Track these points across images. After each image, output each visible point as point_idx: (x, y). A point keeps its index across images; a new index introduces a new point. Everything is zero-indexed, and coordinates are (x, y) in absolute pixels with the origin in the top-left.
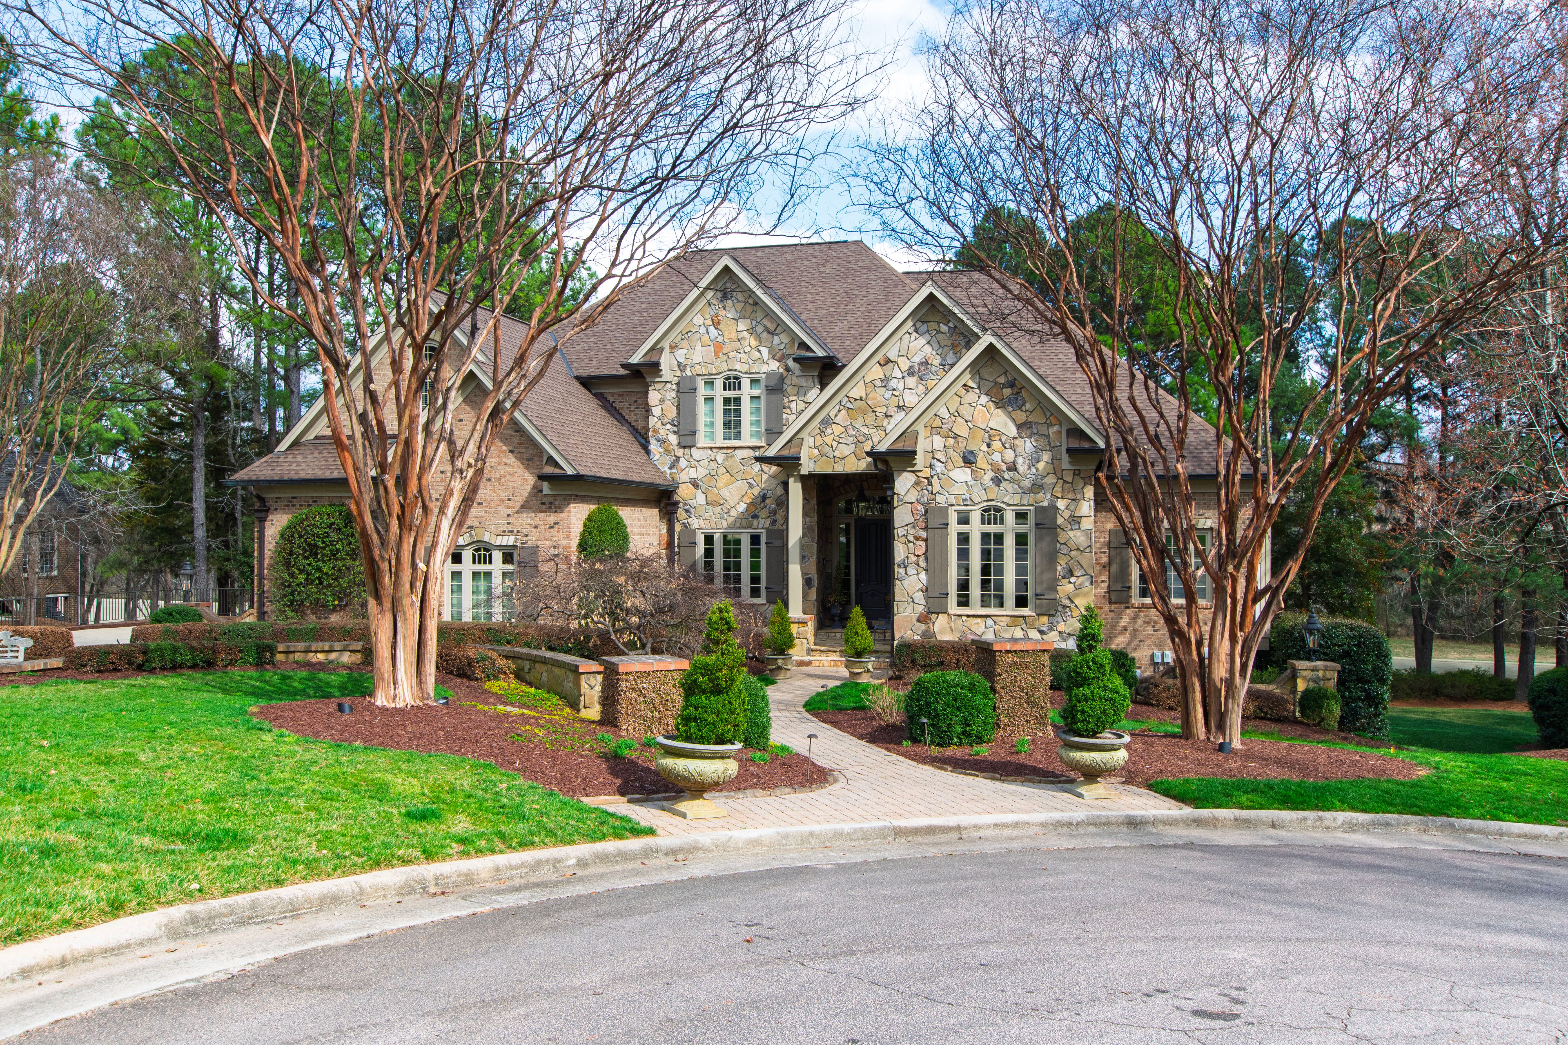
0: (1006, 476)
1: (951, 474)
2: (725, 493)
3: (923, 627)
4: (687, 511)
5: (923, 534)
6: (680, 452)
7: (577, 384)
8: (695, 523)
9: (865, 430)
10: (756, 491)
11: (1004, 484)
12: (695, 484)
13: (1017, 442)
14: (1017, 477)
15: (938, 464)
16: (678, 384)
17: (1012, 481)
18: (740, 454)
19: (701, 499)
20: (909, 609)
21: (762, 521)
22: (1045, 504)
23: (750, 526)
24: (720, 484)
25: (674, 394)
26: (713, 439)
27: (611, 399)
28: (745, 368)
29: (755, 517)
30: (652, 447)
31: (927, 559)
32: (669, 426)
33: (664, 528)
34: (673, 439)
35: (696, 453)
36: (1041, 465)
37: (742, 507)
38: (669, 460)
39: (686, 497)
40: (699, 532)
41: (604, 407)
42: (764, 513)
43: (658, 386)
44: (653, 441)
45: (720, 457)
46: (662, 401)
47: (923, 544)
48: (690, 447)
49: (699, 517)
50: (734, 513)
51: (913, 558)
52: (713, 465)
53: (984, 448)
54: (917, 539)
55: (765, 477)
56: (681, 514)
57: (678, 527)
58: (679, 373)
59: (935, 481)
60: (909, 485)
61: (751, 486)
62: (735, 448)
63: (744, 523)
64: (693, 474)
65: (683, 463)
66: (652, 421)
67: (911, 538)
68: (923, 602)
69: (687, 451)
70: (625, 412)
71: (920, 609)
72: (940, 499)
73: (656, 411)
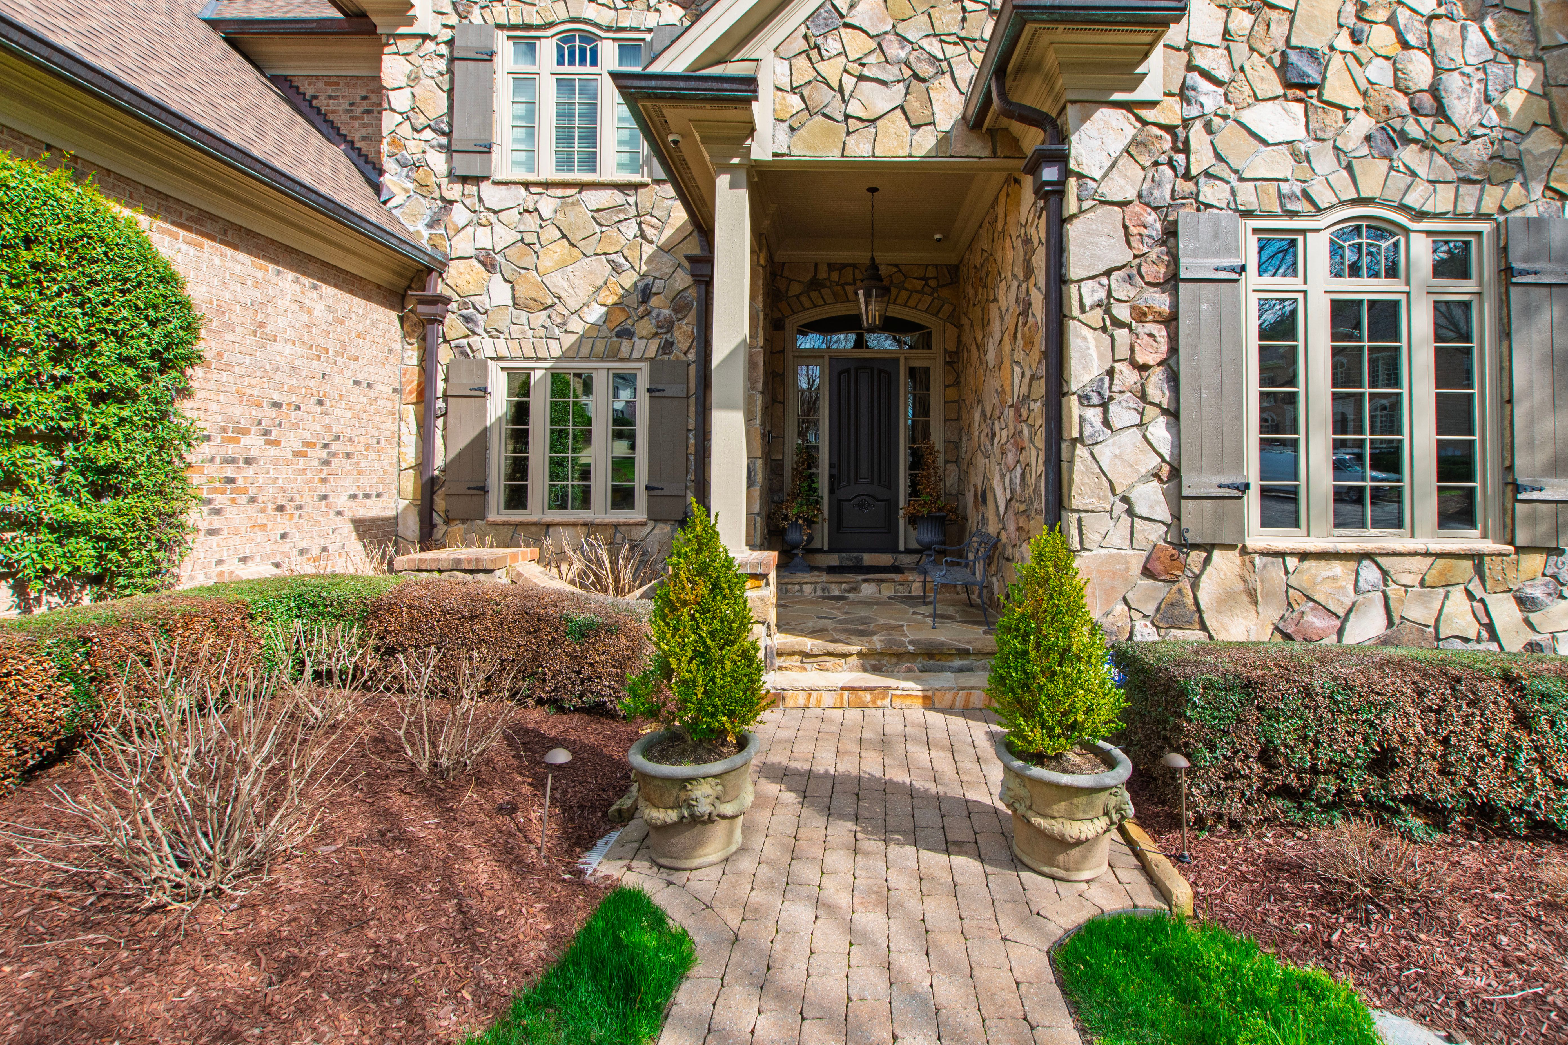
0: (1413, 130)
1: (1246, 117)
2: (558, 282)
3: (1160, 590)
4: (467, 319)
5: (1161, 301)
6: (454, 191)
7: (220, 46)
8: (486, 346)
9: (934, 47)
10: (629, 279)
11: (1408, 155)
12: (488, 261)
13: (1439, 28)
14: (1444, 132)
15: (1204, 85)
16: (450, 43)
17: (1428, 145)
18: (595, 199)
19: (501, 294)
20: (1119, 534)
21: (640, 344)
22: (1531, 212)
23: (613, 355)
24: (546, 263)
25: (441, 65)
26: (531, 170)
27: (310, 91)
28: (605, 17)
29: (625, 333)
30: (386, 179)
31: (1174, 379)
32: (428, 134)
33: (412, 356)
34: (438, 162)
35: (491, 194)
36: (1514, 101)
37: (595, 313)
38: (427, 208)
39: (466, 288)
40: (494, 367)
41: (288, 101)
42: (645, 327)
43: (405, 46)
44: (389, 165)
45: (547, 205)
46: (414, 79)
47: (1161, 332)
48: (477, 180)
49: (495, 333)
50: (577, 326)
51: (1127, 376)
52: (531, 222)
53: (1344, 42)
54: (1140, 315)
55: (648, 250)
56: (453, 325)
57: (445, 355)
58: (453, 20)
59: (1197, 136)
60: (1117, 146)
61: (616, 269)
62: (582, 186)
63: (600, 346)
64: (484, 238)
65: (459, 215)
66: (389, 121)
67: (1122, 312)
68: (1163, 513)
69: (470, 189)
70: (341, 119)
71: (1153, 534)
72: (1210, 192)
73: (400, 100)
